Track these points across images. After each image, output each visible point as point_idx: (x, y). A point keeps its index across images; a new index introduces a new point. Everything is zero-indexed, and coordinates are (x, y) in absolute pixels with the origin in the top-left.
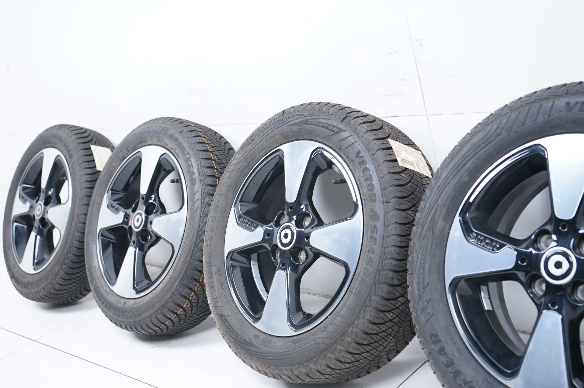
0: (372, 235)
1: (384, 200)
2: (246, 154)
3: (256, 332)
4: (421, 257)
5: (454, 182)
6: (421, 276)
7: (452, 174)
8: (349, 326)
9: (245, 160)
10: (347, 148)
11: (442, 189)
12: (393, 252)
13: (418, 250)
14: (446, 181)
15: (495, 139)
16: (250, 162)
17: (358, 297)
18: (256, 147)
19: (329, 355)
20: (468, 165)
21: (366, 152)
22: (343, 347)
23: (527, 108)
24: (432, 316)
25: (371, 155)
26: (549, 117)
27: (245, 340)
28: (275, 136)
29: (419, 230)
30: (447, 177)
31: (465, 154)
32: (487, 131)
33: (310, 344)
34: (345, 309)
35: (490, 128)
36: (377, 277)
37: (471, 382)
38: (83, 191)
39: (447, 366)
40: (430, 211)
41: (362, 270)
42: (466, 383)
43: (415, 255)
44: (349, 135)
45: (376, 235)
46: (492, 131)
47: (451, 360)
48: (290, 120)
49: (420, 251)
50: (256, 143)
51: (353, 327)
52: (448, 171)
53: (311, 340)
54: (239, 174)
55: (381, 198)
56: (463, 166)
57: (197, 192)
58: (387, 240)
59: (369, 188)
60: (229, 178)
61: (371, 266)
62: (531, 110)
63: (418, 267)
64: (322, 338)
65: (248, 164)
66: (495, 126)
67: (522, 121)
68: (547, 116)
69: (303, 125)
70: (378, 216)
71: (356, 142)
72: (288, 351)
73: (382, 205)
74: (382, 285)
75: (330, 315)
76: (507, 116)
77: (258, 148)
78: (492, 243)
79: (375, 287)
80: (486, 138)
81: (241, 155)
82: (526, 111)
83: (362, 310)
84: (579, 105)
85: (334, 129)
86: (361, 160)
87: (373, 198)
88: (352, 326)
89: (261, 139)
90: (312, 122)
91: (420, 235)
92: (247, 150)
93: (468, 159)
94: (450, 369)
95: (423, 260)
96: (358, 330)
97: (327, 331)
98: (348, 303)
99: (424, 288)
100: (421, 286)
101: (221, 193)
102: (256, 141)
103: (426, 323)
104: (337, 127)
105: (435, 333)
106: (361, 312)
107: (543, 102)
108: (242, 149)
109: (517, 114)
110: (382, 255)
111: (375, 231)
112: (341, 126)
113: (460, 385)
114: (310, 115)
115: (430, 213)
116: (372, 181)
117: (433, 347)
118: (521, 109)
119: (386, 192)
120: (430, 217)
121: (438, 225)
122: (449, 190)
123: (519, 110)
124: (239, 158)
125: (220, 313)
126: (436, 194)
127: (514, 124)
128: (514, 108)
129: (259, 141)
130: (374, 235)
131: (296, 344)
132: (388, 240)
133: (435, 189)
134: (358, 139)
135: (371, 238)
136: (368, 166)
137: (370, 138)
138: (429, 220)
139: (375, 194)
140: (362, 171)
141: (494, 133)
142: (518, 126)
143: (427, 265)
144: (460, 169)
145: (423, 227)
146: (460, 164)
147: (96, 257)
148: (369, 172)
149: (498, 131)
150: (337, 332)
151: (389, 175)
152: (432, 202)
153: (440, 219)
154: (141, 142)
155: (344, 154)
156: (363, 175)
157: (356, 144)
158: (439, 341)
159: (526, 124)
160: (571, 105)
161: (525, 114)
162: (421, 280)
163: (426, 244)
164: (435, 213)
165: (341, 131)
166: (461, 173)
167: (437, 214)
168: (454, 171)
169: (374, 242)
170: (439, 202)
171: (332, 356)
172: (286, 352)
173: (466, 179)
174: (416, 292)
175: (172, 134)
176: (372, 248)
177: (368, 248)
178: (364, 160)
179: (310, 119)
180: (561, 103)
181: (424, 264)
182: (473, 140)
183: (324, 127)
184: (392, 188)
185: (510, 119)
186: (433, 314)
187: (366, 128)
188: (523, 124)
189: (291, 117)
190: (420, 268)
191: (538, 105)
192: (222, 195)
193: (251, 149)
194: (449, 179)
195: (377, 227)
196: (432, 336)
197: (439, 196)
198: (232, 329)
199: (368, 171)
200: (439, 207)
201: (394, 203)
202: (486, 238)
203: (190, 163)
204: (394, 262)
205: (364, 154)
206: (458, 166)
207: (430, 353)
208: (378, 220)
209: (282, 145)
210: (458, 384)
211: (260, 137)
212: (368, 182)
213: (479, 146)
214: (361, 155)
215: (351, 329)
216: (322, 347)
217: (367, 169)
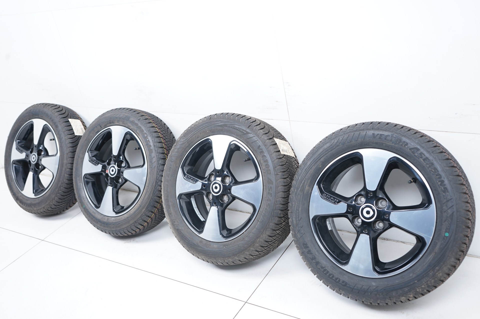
1: (275, 174)
2: (188, 139)
3: (200, 239)
4: (297, 205)
5: (314, 167)
6: (297, 214)
7: (313, 163)
8: (257, 238)
9: (187, 143)
10: (252, 143)
11: (308, 171)
12: (281, 201)
13: (295, 201)
14: (310, 167)
15: (336, 148)
16: (190, 144)
17: (262, 223)
18: (194, 136)
19: (246, 253)
20: (322, 159)
21: (264, 146)
22: (254, 248)
23: (353, 134)
24: (303, 234)
25: (267, 148)
26: (364, 140)
27: (194, 244)
28: (206, 131)
29: (295, 191)
30: (310, 165)
31: (320, 153)
32: (332, 143)
33: (235, 247)
34: (255, 229)
35: (333, 141)
36: (273, 214)
37: (325, 267)
38: (68, 149)
39: (312, 259)
40: (301, 181)
41: (264, 209)
42: (322, 268)
43: (293, 203)
44: (253, 136)
45: (272, 192)
46: (334, 143)
47: (314, 256)
48: (216, 123)
49: (297, 201)
50: (194, 134)
51: (260, 238)
52: (311, 161)
53: (235, 245)
54: (183, 150)
55: (273, 172)
56: (319, 160)
57: (154, 157)
58: (278, 194)
59: (266, 166)
60: (177, 152)
61: (269, 208)
62: (355, 135)
63: (295, 209)
64: (242, 244)
65: (189, 145)
66: (336, 141)
67: (350, 140)
68: (363, 139)
69: (224, 127)
70: (272, 182)
71: (258, 140)
72: (222, 250)
73: (274, 176)
74: (275, 217)
75: (245, 231)
76: (342, 136)
77: (195, 136)
78: (334, 199)
79: (271, 219)
80: (331, 146)
81: (184, 139)
82: (352, 135)
83: (265, 230)
84: (379, 135)
85: (244, 131)
86: (261, 150)
87: (269, 172)
89: (197, 132)
90: (230, 126)
91: (296, 193)
92: (188, 137)
93: (321, 156)
94: (314, 261)
95: (298, 206)
96: (262, 240)
97: (245, 240)
98: (257, 226)
99: (299, 221)
100: (297, 219)
101: (172, 160)
102: (194, 133)
103: (300, 238)
104: (245, 131)
105: (305, 243)
106: (264, 231)
107: (361, 132)
108: (185, 136)
109: (347, 136)
110: (275, 202)
111: (271, 189)
112: (248, 130)
113: (319, 269)
114: (228, 122)
115: (302, 182)
116: (268, 163)
117: (304, 250)
118: (349, 134)
119: (276, 169)
120: (302, 184)
121: (306, 189)
122: (311, 171)
123: (348, 134)
125: (177, 228)
126: (305, 173)
127: (346, 141)
128: (346, 132)
129: (196, 133)
131: (226, 247)
133: (304, 170)
134: (258, 139)
135: (269, 193)
136: (265, 154)
137: (265, 138)
138: (301, 186)
139: (270, 170)
140: (262, 156)
141: (336, 144)
142: (348, 143)
143: (300, 209)
144: (317, 161)
145: (298, 189)
146: (317, 159)
147: (83, 191)
149: (338, 144)
150: (251, 241)
151: (277, 160)
152: (302, 177)
153: (307, 186)
154: (110, 123)
155: (250, 146)
156: (262, 159)
157: (257, 141)
158: (308, 247)
159: (352, 142)
160: (375, 135)
161: (352, 137)
162: (297, 216)
163: (299, 198)
164: (304, 183)
165: (248, 133)
166: (318, 163)
167: (305, 183)
168: (314, 162)
169: (271, 195)
170: (306, 177)
171: (248, 253)
172: (221, 251)
173: (321, 166)
174: (295, 222)
175: (133, 120)
177: (267, 198)
178: (263, 151)
179: (228, 124)
180: (370, 133)
181: (299, 208)
182: (324, 147)
183: (237, 130)
184: (279, 167)
185: (344, 138)
186: (304, 234)
187: (263, 132)
188: (350, 141)
189: (216, 121)
190: (296, 210)
191: (358, 132)
192: (173, 161)
193: (190, 137)
194: (312, 166)
195: (271, 187)
196: (304, 244)
197: (306, 174)
198: (185, 237)
199: (265, 157)
200: (306, 180)
201: (281, 175)
202: (331, 197)
203: (148, 140)
204: (281, 206)
205: (263, 147)
206: (316, 160)
207: (303, 253)
208: (272, 184)
209: (210, 136)
210: (318, 268)
211: (196, 130)
212: (266, 163)
213: (328, 150)
214: (261, 148)
215: (258, 240)
216: (242, 249)
217: (265, 156)
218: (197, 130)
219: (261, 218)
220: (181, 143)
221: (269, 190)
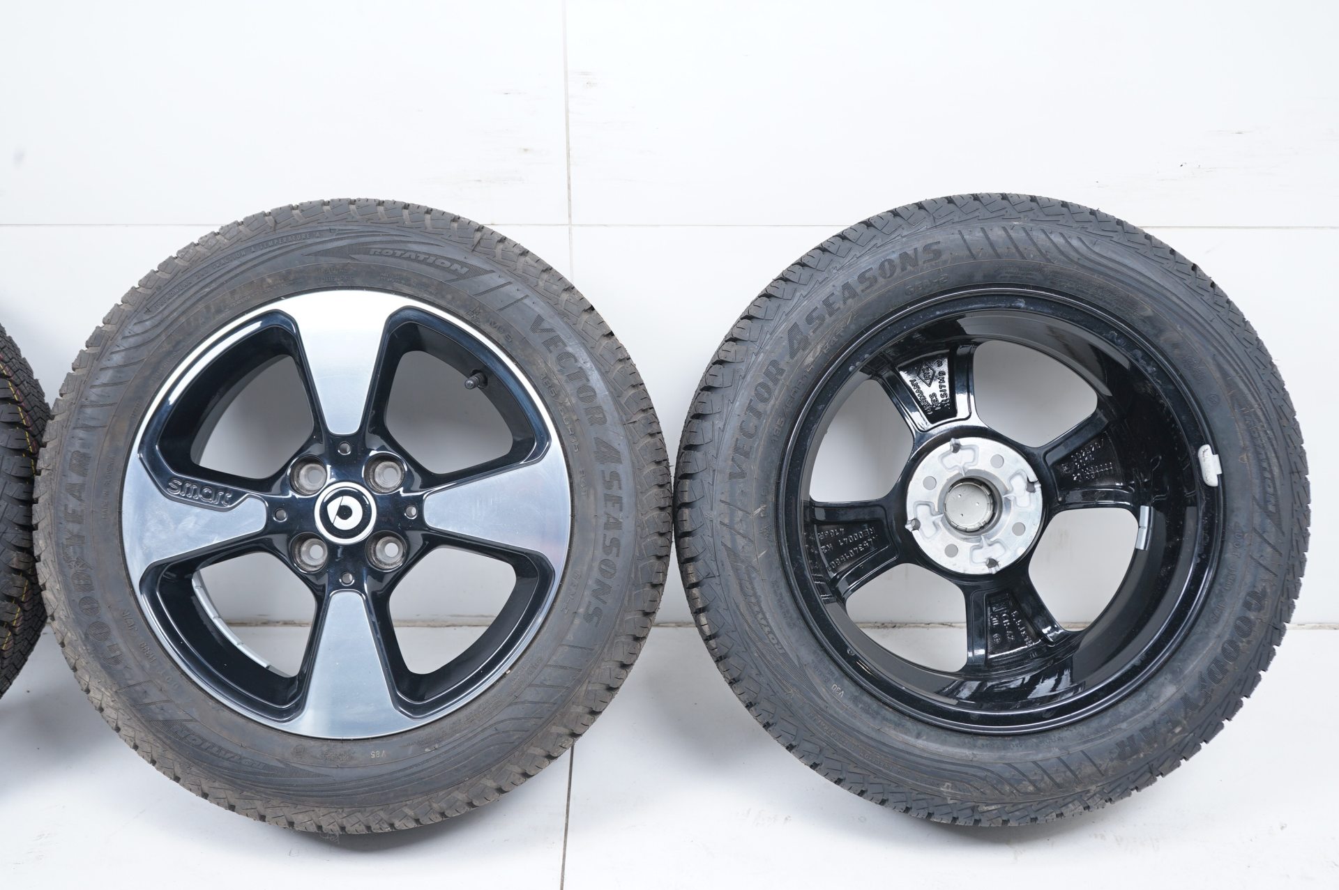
0: (609, 492)
1: (624, 419)
3: (293, 742)
8: (580, 682)
9: (163, 338)
10: (501, 309)
12: (654, 520)
16: (178, 343)
18: (201, 306)
19: (532, 751)
21: (557, 318)
22: (565, 727)
25: (571, 324)
27: (267, 767)
28: (263, 280)
33: (480, 737)
34: (564, 649)
36: (633, 576)
41: (596, 565)
44: (502, 281)
45: (621, 491)
48: (309, 241)
50: (199, 296)
51: (589, 682)
53: (480, 729)
54: (147, 373)
55: (616, 414)
58: (644, 498)
59: (581, 396)
60: (113, 384)
61: (618, 555)
64: (513, 719)
65: (175, 347)
69: (353, 256)
70: (618, 452)
71: (526, 296)
72: (416, 765)
73: (620, 430)
74: (642, 588)
75: (511, 668)
77: (208, 308)
79: (630, 596)
81: (148, 324)
83: (607, 646)
85: (456, 266)
86: (547, 336)
87: (597, 416)
88: (587, 681)
89: (214, 285)
90: (383, 249)
92: (166, 313)
96: (597, 687)
97: (523, 703)
98: (570, 637)
101: (94, 423)
102: (198, 292)
104: (463, 264)
106: (606, 650)
108: (148, 311)
110: (639, 530)
111: (616, 483)
112: (474, 261)
114: (373, 234)
116: (588, 380)
119: (623, 401)
124: (143, 333)
125: (160, 718)
129: (207, 290)
130: (615, 491)
131: (437, 746)
132: (646, 499)
134: (528, 292)
135: (608, 498)
136: (570, 349)
137: (555, 287)
139: (599, 408)
140: (554, 359)
148: (576, 361)
150: (552, 701)
151: (620, 367)
155: (493, 324)
156: (560, 368)
157: (526, 301)
165: (477, 272)
169: (617, 505)
172: (411, 767)
176: (614, 518)
177: (603, 520)
178: (558, 336)
179: (375, 242)
183: (424, 262)
184: (632, 392)
189: (312, 234)
192: (95, 427)
193: (180, 310)
195: (617, 475)
198: (216, 749)
199: (573, 360)
201: (643, 422)
205: (552, 321)
208: (619, 461)
209: (278, 299)
211: (208, 280)
212: (578, 384)
214: (545, 325)
215: (584, 688)
216: (515, 738)
217: (570, 355)
218: (215, 280)
219: (586, 599)
220: (132, 341)
221: (608, 485)
